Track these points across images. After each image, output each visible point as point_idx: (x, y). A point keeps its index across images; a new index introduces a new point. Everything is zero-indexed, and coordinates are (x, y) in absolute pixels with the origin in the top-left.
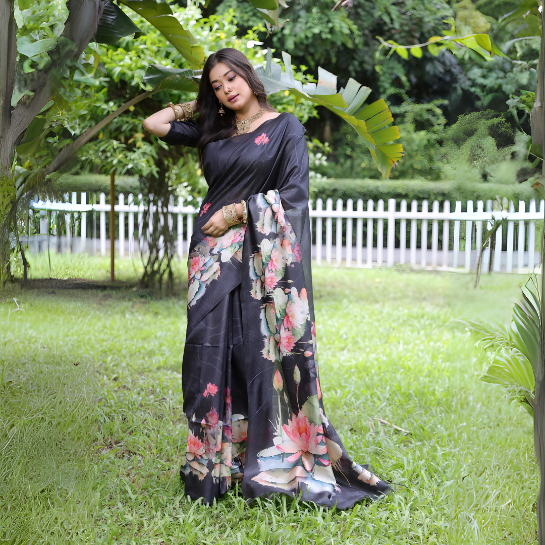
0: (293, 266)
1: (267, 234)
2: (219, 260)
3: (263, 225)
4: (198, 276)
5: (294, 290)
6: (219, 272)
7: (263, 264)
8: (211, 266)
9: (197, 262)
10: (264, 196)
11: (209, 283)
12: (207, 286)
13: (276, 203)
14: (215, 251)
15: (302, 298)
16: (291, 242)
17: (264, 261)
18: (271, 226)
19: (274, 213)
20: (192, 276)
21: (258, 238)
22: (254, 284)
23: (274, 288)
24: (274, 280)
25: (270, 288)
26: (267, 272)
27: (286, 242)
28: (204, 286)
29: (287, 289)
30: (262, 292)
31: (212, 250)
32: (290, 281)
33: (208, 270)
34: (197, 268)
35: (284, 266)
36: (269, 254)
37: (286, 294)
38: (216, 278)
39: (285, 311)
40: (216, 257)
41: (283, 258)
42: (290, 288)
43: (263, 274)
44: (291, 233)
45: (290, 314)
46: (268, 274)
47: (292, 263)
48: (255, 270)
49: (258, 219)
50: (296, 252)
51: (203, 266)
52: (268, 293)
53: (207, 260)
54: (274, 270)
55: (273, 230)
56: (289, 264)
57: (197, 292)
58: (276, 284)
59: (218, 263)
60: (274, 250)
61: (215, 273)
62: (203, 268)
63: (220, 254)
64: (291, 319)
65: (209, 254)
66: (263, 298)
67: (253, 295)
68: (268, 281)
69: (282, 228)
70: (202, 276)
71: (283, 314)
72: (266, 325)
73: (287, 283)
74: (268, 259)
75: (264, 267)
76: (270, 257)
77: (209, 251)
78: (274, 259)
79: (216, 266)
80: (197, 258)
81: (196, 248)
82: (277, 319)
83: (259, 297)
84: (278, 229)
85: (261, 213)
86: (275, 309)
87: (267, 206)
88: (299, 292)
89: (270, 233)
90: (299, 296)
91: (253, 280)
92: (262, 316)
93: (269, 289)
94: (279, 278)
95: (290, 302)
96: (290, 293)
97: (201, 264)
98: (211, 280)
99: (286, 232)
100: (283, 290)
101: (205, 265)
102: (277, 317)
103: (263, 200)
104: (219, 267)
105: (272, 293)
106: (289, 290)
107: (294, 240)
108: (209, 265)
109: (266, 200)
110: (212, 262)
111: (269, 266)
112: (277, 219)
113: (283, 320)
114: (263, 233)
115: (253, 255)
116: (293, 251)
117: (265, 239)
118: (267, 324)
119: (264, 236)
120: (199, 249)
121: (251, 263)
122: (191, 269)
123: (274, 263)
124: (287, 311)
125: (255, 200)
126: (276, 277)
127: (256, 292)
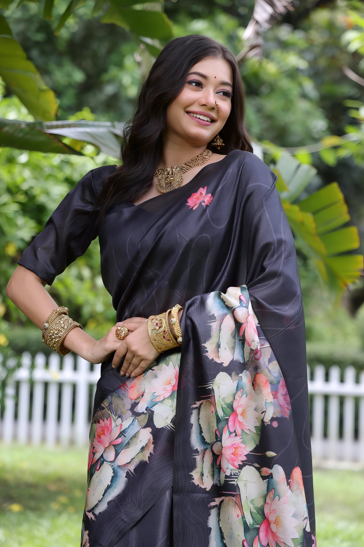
0: (275, 424)
1: (226, 364)
2: (150, 423)
3: (218, 346)
4: (110, 455)
5: (278, 472)
6: (152, 447)
7: (218, 420)
8: (135, 436)
9: (107, 430)
10: (219, 295)
11: (132, 468)
12: (128, 475)
13: (241, 305)
14: (141, 408)
15: (294, 487)
16: (272, 378)
17: (221, 414)
18: (233, 348)
19: (238, 325)
20: (98, 456)
21: (209, 372)
22: (198, 458)
23: (241, 467)
24: (239, 452)
25: (231, 467)
26: (225, 435)
27: (262, 379)
28: (122, 475)
29: (264, 469)
30: (213, 476)
31: (135, 405)
32: (271, 454)
33: (128, 443)
34: (106, 440)
35: (258, 424)
36: (229, 401)
37: (264, 478)
38: (146, 459)
39: (261, 511)
40: (144, 419)
41: (256, 409)
42: (271, 467)
43: (218, 438)
44: (270, 361)
45: (272, 518)
46: (227, 440)
47: (273, 419)
48: (201, 432)
49: (208, 336)
50: (281, 398)
51: (119, 436)
52: (226, 477)
53: (126, 424)
54: (239, 431)
55: (238, 356)
56: (267, 419)
57: (109, 487)
58: (245, 458)
59: (149, 430)
60: (239, 393)
61: (143, 449)
62: (119, 440)
63: (150, 414)
64: (273, 527)
65: (130, 413)
66: (214, 487)
67: (196, 481)
68: (227, 453)
69: (254, 352)
70: (117, 455)
71: (259, 517)
72: (219, 540)
73: (265, 456)
74: (229, 411)
75: (220, 425)
76: (231, 407)
77: (129, 407)
78: (239, 411)
79: (146, 436)
80: (107, 422)
81: (105, 404)
82: (247, 528)
83: (207, 483)
84: (247, 355)
85: (214, 325)
86: (241, 507)
87: (226, 311)
88: (288, 475)
89: (232, 362)
90: (288, 484)
91: (197, 451)
92: (212, 522)
93: (228, 468)
94: (249, 447)
95: (271, 495)
96: (270, 476)
97: (116, 433)
98: (136, 462)
99: (261, 360)
100: (258, 469)
101: (122, 433)
102: (245, 524)
103: (218, 301)
104: (150, 437)
105: (236, 476)
106: (270, 471)
107: (276, 375)
108: (130, 434)
109: (223, 301)
110: (136, 427)
111: (230, 423)
112: (244, 336)
113: (258, 529)
114: (219, 361)
115: (198, 404)
116: (275, 396)
117: (221, 373)
118: (222, 538)
119: (219, 368)
120: (111, 404)
121: (193, 419)
122: (96, 442)
123: (240, 418)
124: (266, 511)
125: (203, 303)
126: (243, 446)
127: (202, 475)
